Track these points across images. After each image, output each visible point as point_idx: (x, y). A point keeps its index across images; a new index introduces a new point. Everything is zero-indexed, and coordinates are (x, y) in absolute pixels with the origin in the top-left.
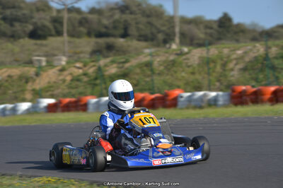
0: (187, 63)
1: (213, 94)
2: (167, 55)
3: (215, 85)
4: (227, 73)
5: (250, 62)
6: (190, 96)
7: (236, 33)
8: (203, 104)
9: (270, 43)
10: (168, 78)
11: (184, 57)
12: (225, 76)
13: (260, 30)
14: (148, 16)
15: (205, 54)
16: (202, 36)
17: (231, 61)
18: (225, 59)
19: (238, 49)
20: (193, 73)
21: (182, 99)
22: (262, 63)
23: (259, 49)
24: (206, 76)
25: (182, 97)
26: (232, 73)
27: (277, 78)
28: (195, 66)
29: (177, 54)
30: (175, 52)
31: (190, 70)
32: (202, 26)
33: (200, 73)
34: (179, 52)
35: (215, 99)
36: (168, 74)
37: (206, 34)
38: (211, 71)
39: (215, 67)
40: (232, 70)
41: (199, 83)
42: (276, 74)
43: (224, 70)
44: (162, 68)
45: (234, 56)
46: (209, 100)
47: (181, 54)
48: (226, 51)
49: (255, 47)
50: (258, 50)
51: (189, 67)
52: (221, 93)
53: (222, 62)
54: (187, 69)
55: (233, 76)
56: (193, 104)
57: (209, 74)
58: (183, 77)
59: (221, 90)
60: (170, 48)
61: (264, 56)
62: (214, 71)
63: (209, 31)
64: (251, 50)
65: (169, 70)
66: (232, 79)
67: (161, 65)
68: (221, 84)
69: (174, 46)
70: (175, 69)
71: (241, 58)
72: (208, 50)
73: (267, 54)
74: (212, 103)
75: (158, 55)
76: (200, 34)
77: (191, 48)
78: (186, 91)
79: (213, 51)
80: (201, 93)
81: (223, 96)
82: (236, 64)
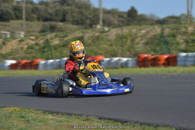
0: (107, 38)
1: (125, 59)
2: (94, 32)
3: (126, 54)
4: (135, 45)
5: (151, 38)
6: (109, 61)
7: (140, 21)
8: (118, 66)
9: (164, 26)
10: (94, 48)
11: (105, 34)
12: (133, 48)
13: (156, 19)
14: (80, 8)
15: (120, 32)
16: (116, 22)
17: (137, 37)
18: (133, 36)
19: (143, 30)
20: (111, 45)
21: (104, 63)
22: (159, 40)
23: (157, 29)
24: (120, 47)
25: (103, 61)
26: (138, 46)
27: (169, 50)
28: (113, 40)
29: (100, 32)
30: (99, 31)
31: (109, 43)
32: (116, 16)
33: (116, 45)
34: (102, 30)
35: (126, 63)
36: (94, 46)
37: (119, 21)
38: (124, 44)
39: (126, 41)
40: (138, 44)
41: (115, 52)
42: (168, 47)
43: (133, 44)
44: (90, 41)
45: (140, 34)
46: (122, 64)
47: (103, 32)
48: (134, 31)
49: (154, 28)
50: (156, 31)
51: (108, 41)
52: (130, 59)
53: (131, 38)
54: (107, 42)
55: (138, 48)
56: (111, 66)
57: (122, 46)
58: (104, 48)
59: (130, 57)
60: (96, 27)
61: (160, 34)
62: (125, 44)
63: (121, 19)
64: (151, 30)
65: (94, 43)
66: (138, 49)
67: (89, 39)
68: (130, 53)
69: (99, 27)
70: (99, 42)
71: (144, 36)
72: (122, 29)
73: (162, 33)
74: (124, 65)
75: (88, 32)
76: (115, 21)
77: (110, 28)
78: (106, 57)
79: (126, 30)
80: (116, 59)
81: (131, 61)
82: (141, 40)
